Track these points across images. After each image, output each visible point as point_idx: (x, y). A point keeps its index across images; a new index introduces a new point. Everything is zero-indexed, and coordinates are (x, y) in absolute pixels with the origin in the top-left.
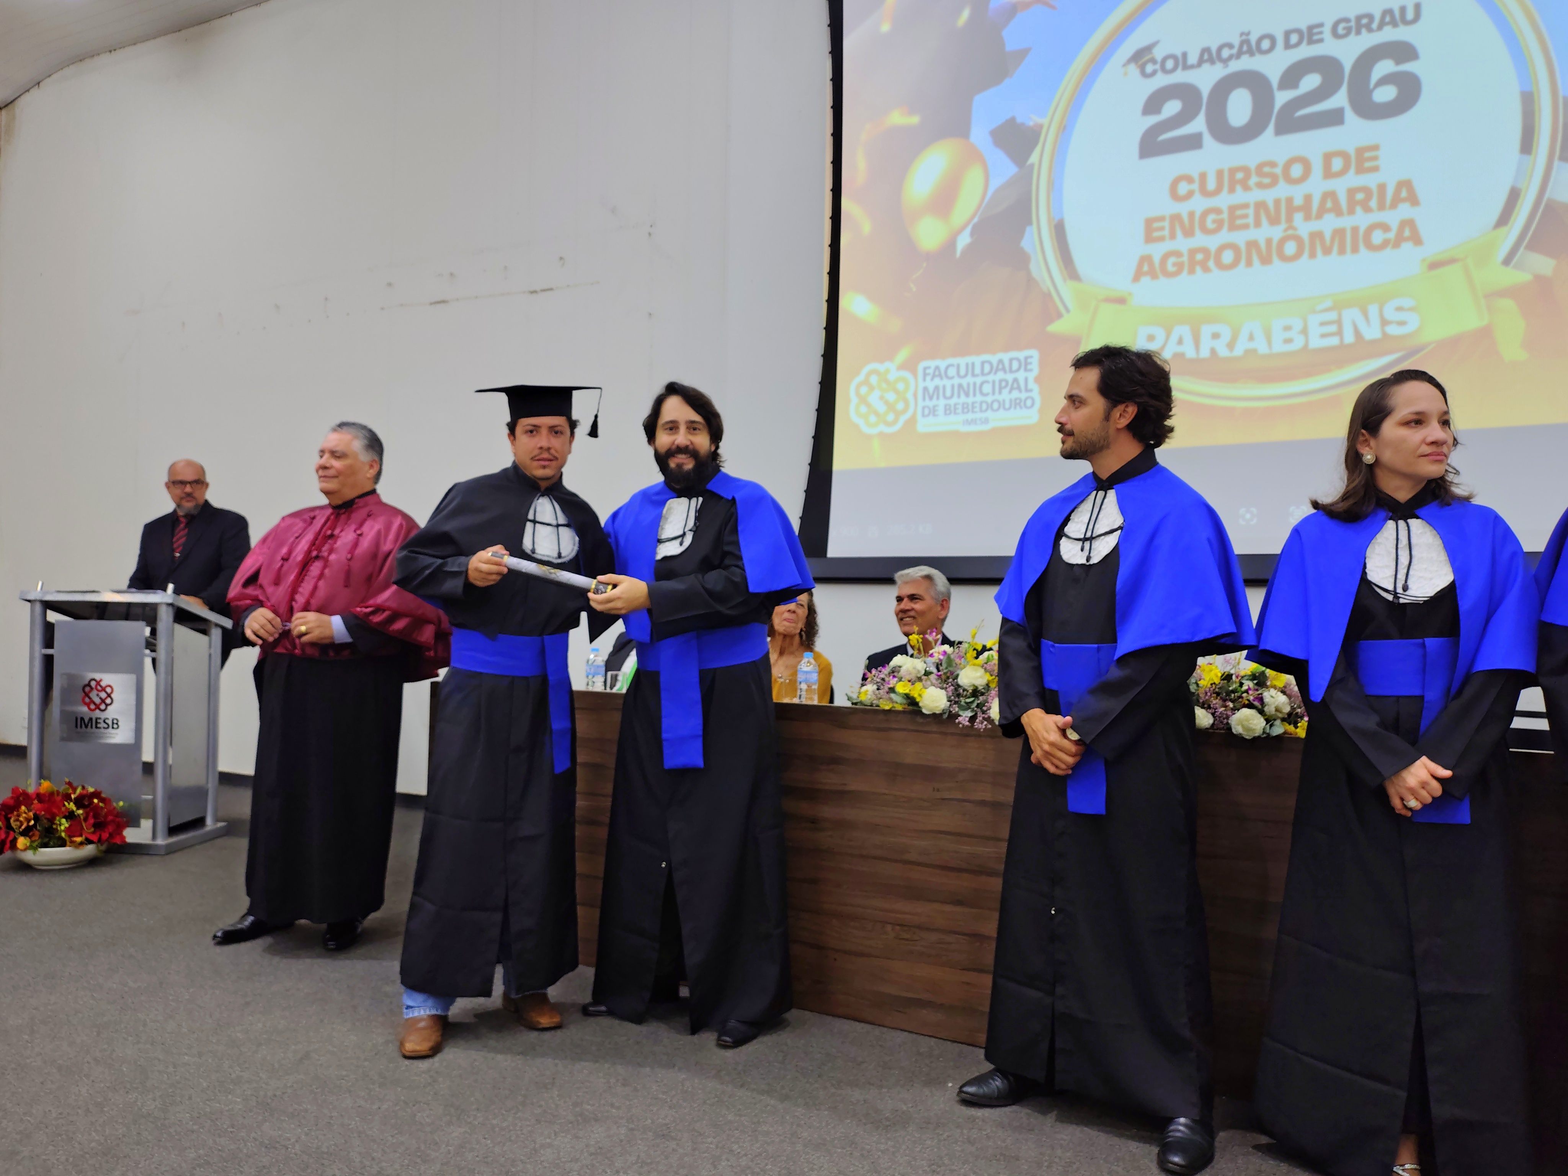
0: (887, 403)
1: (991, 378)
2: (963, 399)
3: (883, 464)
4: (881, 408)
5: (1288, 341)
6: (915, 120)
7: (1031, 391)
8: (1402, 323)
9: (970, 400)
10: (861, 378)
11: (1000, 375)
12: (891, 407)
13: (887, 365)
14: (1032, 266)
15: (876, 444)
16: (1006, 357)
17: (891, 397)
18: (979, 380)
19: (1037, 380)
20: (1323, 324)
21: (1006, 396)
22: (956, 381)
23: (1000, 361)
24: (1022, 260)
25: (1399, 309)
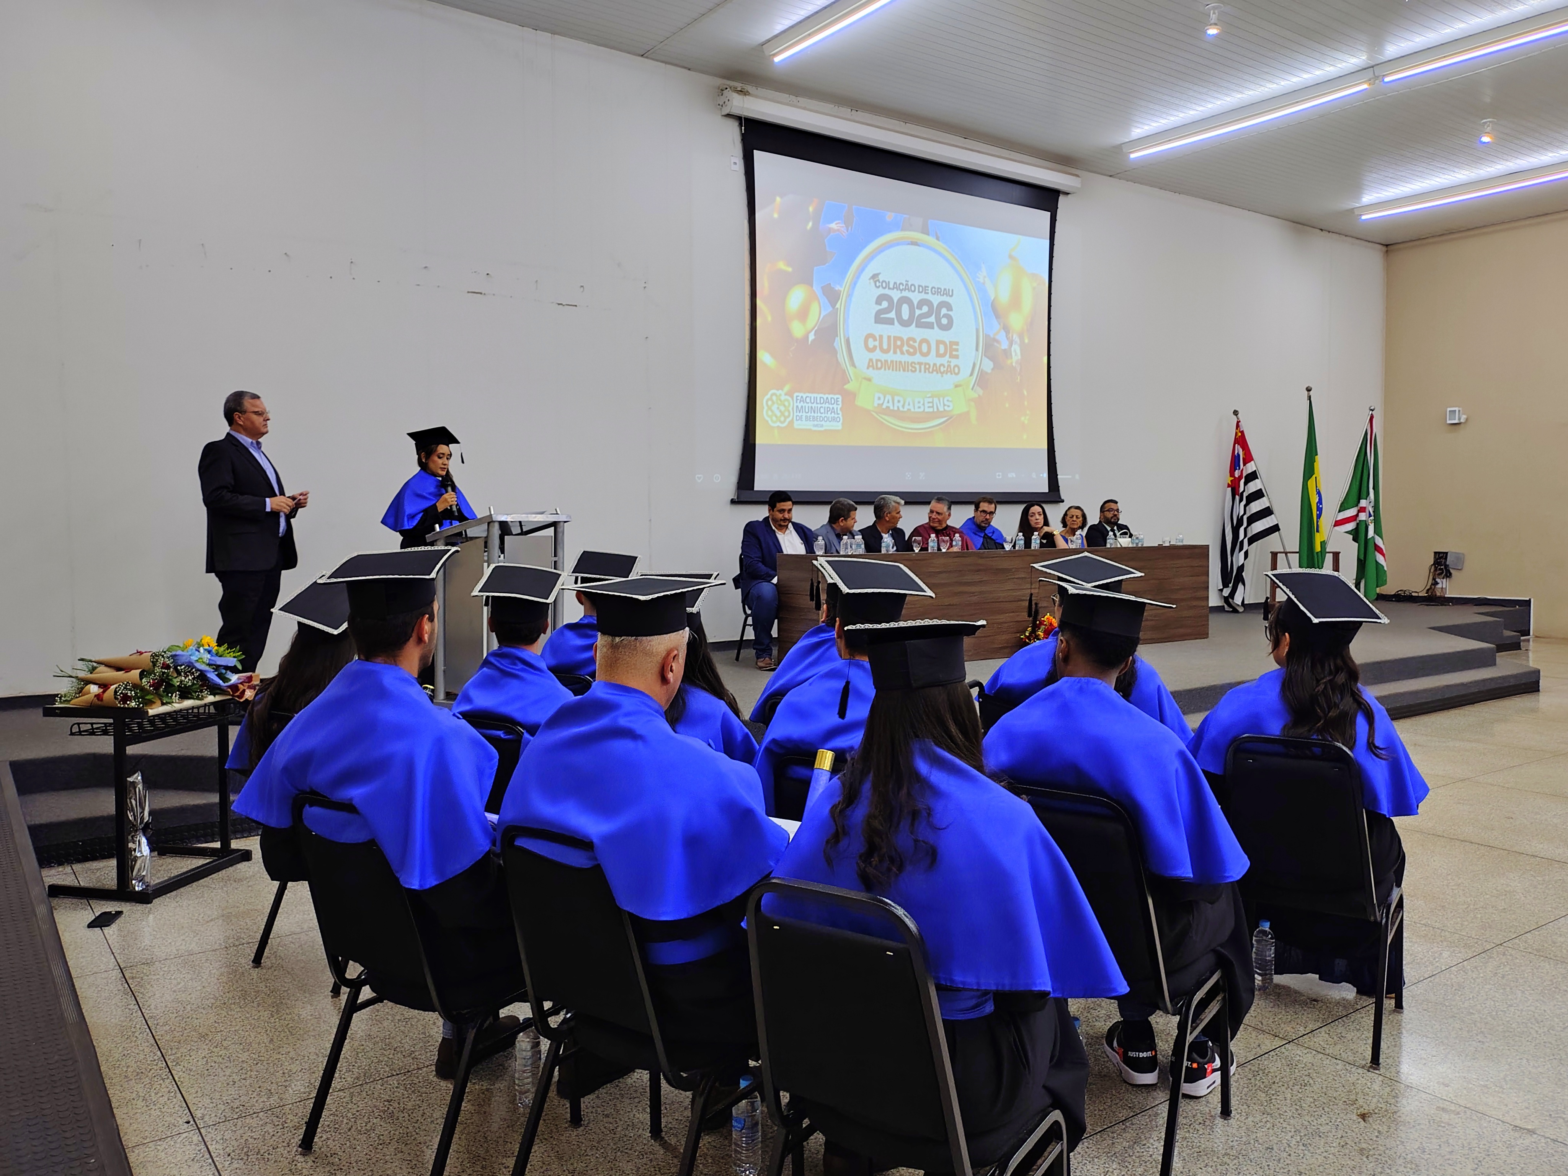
0: (780, 411)
1: (823, 405)
2: (813, 414)
3: (779, 443)
4: (779, 414)
5: (919, 407)
6: (790, 269)
7: (838, 414)
8: (949, 406)
9: (816, 415)
10: (768, 396)
11: (827, 405)
12: (782, 413)
13: (780, 391)
14: (838, 356)
15: (776, 431)
16: (830, 396)
17: (782, 408)
18: (819, 406)
19: (841, 409)
20: (929, 402)
21: (829, 415)
22: (810, 405)
23: (827, 398)
24: (835, 352)
25: (948, 401)
